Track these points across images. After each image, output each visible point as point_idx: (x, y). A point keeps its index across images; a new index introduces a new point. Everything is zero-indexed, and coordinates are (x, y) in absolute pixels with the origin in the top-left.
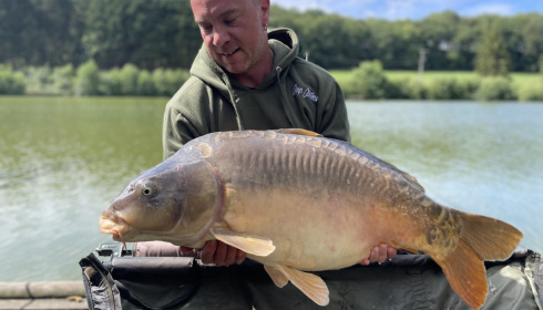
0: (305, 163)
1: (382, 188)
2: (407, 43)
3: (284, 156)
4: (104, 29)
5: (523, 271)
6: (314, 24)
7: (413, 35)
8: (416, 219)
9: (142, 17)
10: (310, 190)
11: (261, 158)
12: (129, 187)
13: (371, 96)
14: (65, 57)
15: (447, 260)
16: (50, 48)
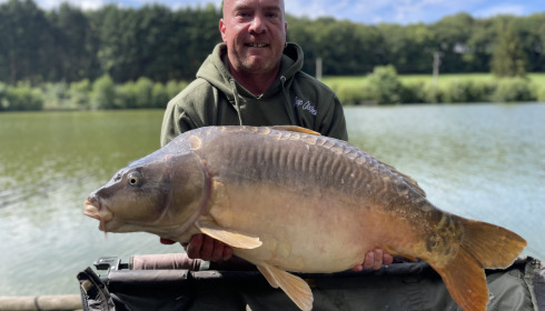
0: (297, 160)
1: (379, 191)
2: (420, 47)
3: (276, 151)
4: (118, 44)
5: (522, 277)
6: (326, 31)
7: (427, 38)
8: (415, 224)
9: (155, 30)
10: (301, 187)
11: (251, 153)
12: (116, 176)
13: (385, 101)
14: (82, 72)
15: (447, 268)
16: (67, 65)
